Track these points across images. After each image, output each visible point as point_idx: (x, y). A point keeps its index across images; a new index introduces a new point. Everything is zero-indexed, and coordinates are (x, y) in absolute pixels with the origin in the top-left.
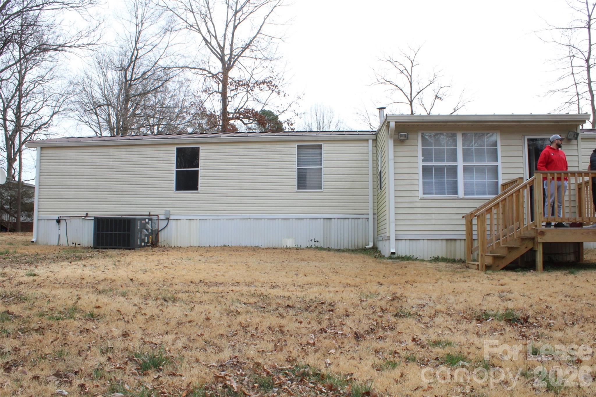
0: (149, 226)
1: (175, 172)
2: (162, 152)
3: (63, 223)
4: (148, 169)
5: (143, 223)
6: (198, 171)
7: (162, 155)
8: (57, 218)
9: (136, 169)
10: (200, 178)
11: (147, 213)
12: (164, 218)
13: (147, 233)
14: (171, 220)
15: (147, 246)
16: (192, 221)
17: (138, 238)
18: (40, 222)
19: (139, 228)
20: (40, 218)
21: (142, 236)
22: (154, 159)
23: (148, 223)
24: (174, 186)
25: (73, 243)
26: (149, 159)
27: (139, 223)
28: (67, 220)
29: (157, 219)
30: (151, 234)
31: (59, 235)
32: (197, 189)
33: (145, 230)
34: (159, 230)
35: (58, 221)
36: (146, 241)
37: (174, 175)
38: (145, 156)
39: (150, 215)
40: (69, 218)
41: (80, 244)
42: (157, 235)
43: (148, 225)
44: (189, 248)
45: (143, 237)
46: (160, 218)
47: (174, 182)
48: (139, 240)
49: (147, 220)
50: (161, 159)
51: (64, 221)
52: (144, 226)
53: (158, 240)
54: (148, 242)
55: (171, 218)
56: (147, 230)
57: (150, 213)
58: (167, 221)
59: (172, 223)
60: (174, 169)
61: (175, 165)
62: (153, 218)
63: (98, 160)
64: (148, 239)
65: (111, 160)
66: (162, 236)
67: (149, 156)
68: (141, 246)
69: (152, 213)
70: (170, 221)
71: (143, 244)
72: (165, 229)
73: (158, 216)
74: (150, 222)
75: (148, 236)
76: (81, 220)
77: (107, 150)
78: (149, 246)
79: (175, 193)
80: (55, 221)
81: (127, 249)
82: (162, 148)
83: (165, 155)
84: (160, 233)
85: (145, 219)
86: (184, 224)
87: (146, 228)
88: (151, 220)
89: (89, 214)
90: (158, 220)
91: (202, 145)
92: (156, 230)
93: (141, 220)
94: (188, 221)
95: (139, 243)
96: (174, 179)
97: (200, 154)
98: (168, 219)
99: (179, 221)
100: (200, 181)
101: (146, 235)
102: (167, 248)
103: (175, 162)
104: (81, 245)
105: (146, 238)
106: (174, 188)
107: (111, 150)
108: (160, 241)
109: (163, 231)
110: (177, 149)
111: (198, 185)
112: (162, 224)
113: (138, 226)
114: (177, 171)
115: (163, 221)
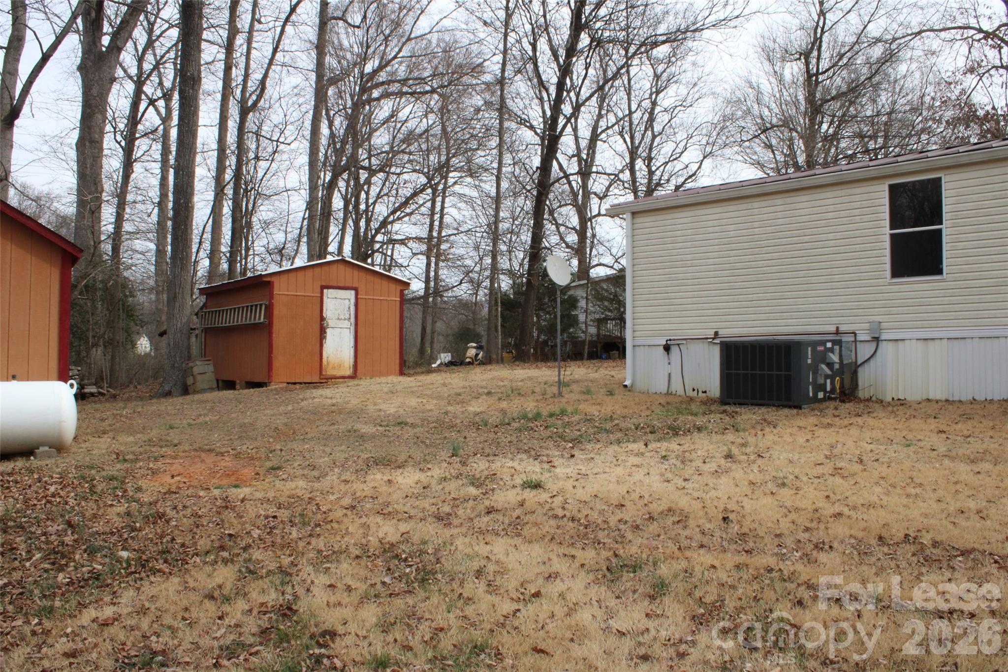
0: (835, 358)
1: (887, 239)
2: (857, 198)
3: (675, 350)
4: (831, 236)
5: (821, 351)
6: (940, 231)
7: (857, 205)
8: (664, 343)
9: (806, 238)
10: (945, 247)
11: (833, 329)
12: (868, 338)
13: (829, 372)
14: (884, 343)
15: (830, 399)
16: (930, 343)
17: (809, 383)
18: (637, 349)
19: (809, 361)
20: (636, 343)
21: (819, 378)
22: (842, 214)
23: (831, 350)
24: (888, 267)
25: (694, 390)
26: (831, 215)
27: (810, 353)
28: (681, 347)
29: (853, 339)
30: (841, 372)
31: (670, 374)
32: (939, 272)
33: (824, 366)
34: (859, 362)
35: (667, 348)
36: (828, 388)
37: (887, 245)
38: (823, 209)
39: (837, 332)
40: (684, 342)
41: (705, 392)
42: (855, 373)
43: (831, 355)
44: (924, 404)
45: (821, 381)
46: (859, 338)
47: (887, 259)
48: (811, 387)
49: (829, 345)
50: (857, 212)
51: (677, 347)
52: (822, 358)
53: (857, 385)
54: (833, 390)
55: (883, 337)
56: (830, 365)
57: (837, 328)
58: (874, 345)
59: (886, 349)
60: (886, 231)
61: (887, 223)
62: (844, 339)
63: (732, 227)
64: (832, 383)
65: (756, 224)
66: (865, 376)
67: (831, 208)
68: (815, 400)
69: (843, 328)
70: (880, 343)
71: (821, 395)
72: (872, 361)
73: (855, 334)
74: (837, 348)
75: (832, 378)
76: (706, 346)
77: (749, 206)
78: (835, 399)
79: (890, 284)
80: (662, 348)
81: (785, 406)
82: (858, 190)
83: (865, 204)
84: (860, 371)
85: (823, 343)
86: (912, 351)
87: (828, 361)
88: (838, 343)
89: (721, 332)
90: (855, 341)
91: (947, 172)
92: (851, 364)
93: (814, 344)
94: (920, 343)
95: (811, 394)
96: (887, 252)
97: (944, 194)
98: (877, 339)
99: (900, 343)
100: (945, 254)
101: (827, 377)
102: (874, 403)
103: (887, 216)
104: (708, 394)
105: (828, 381)
106: (888, 273)
107: (756, 205)
108: (860, 387)
109: (866, 365)
110: (891, 187)
111: (941, 262)
112: (864, 352)
113: (807, 358)
114: (892, 235)
115: (867, 345)
